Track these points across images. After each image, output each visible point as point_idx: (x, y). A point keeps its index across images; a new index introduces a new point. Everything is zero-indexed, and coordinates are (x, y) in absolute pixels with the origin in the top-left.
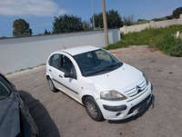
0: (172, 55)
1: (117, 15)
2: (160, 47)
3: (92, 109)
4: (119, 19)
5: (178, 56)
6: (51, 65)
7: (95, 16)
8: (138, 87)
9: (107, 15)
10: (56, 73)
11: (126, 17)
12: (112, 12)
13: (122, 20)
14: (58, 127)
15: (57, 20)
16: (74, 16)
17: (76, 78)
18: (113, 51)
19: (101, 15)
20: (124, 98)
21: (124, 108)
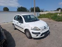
0: (56, 21)
1: (39, 8)
2: (52, 18)
3: (28, 34)
4: (39, 10)
5: (58, 21)
6: (14, 19)
7: (31, 8)
8: (45, 27)
9: (35, 8)
10: (16, 22)
12: (37, 7)
13: (40, 10)
14: (15, 40)
15: (18, 8)
17: (23, 23)
19: (33, 8)
20: (40, 30)
21: (39, 33)
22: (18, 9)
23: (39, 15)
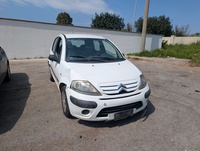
1: (168, 23)
3: (64, 101)
11: (179, 27)
12: (163, 18)
13: (174, 29)
16: (117, 15)
18: (145, 58)
21: (94, 105)
22: (94, 21)
23: (160, 47)
